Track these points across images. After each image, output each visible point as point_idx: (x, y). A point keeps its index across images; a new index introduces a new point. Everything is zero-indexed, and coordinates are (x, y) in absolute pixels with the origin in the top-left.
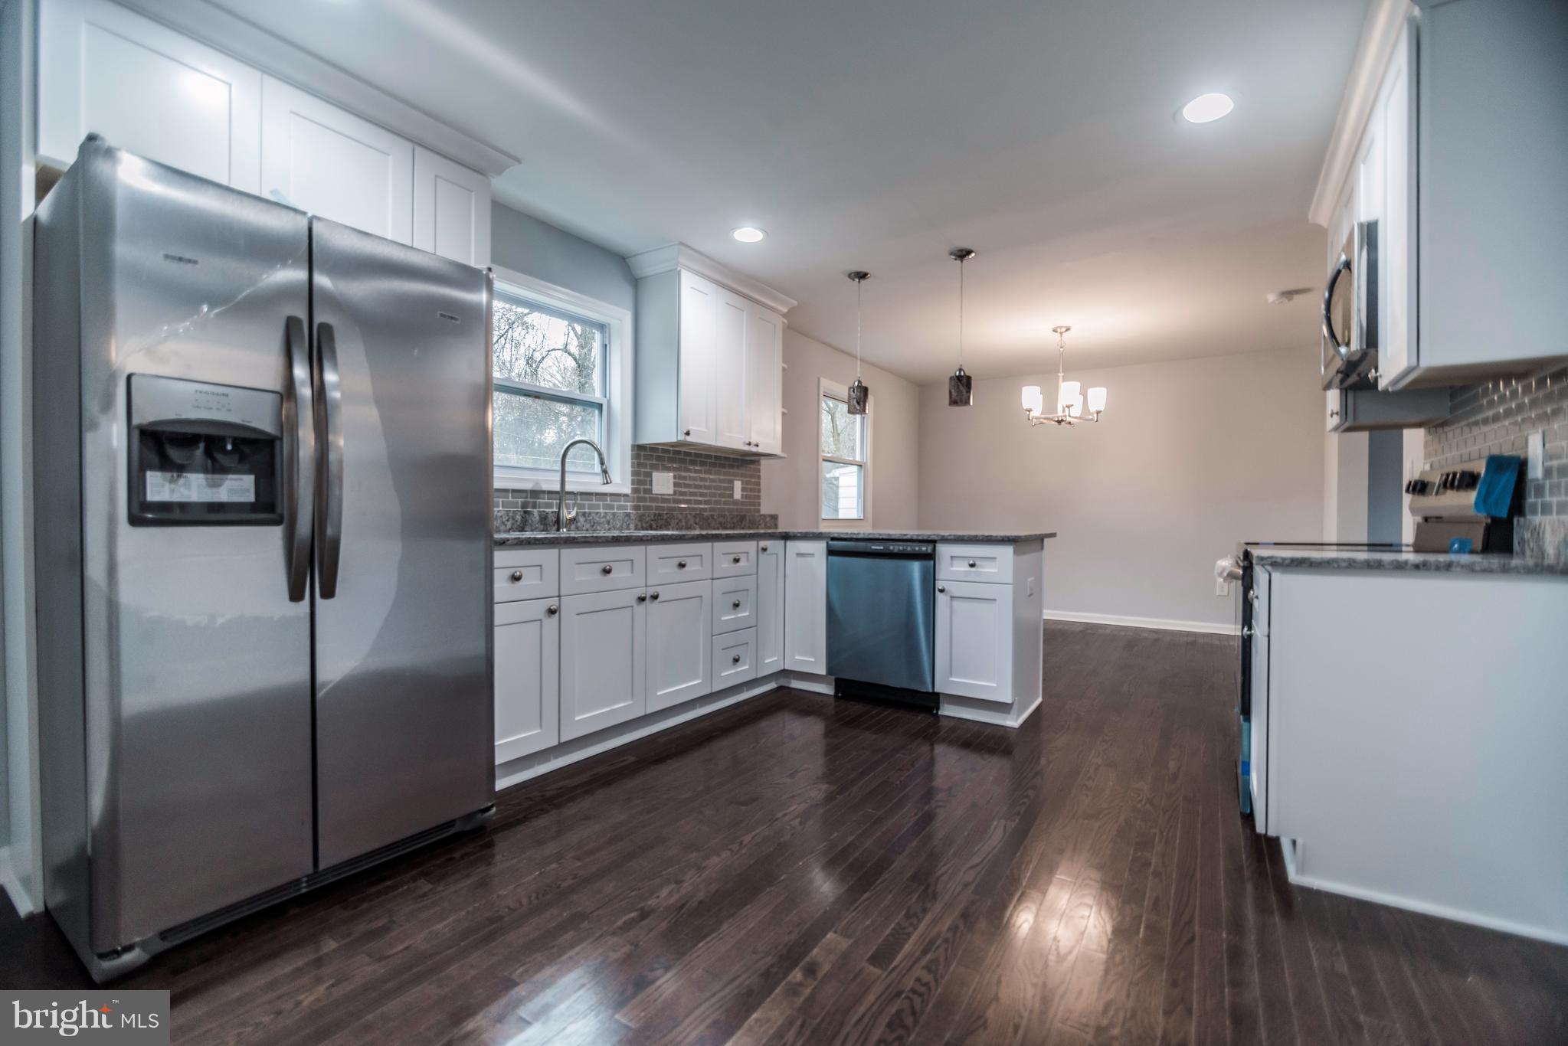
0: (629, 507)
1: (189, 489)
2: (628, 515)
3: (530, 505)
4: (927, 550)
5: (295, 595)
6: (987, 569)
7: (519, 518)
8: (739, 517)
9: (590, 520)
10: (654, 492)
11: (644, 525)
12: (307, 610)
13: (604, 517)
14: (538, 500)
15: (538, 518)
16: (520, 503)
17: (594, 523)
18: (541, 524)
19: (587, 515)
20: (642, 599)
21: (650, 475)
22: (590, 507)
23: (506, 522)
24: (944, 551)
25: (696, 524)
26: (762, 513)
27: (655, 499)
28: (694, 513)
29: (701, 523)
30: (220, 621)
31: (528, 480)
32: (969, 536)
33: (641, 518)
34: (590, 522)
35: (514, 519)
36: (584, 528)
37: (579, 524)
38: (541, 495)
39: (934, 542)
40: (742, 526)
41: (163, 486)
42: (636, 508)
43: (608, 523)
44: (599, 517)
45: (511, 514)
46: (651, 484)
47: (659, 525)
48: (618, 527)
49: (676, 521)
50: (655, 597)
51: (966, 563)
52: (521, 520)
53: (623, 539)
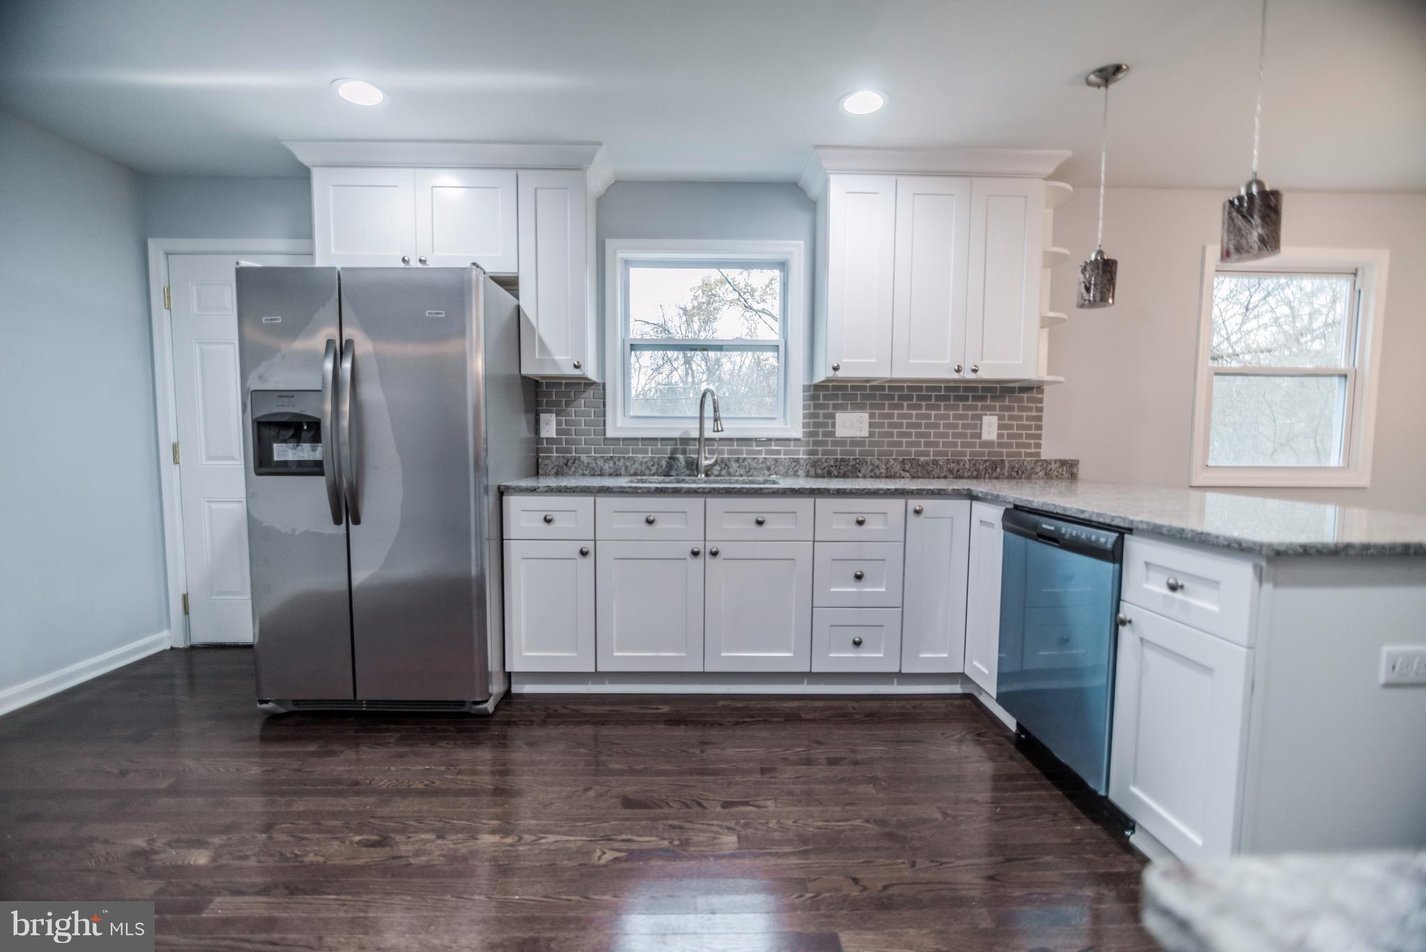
0: (801, 452)
1: (303, 453)
2: (797, 461)
3: (680, 451)
4: (1106, 542)
5: (337, 521)
6: (1201, 602)
7: (664, 463)
8: (988, 464)
9: (745, 466)
10: (837, 435)
11: (819, 472)
12: (344, 532)
13: (762, 462)
14: (688, 447)
15: (684, 463)
16: (669, 450)
17: (750, 469)
18: (687, 469)
19: (741, 461)
20: (695, 554)
21: (833, 416)
22: (749, 452)
23: (651, 468)
24: (1137, 548)
25: (904, 470)
26: (1043, 458)
27: (842, 442)
28: (900, 458)
29: (912, 470)
30: (297, 532)
31: (675, 429)
32: (1170, 529)
33: (814, 464)
34: (745, 468)
35: (658, 465)
36: (737, 474)
37: (731, 470)
38: (691, 442)
39: (1122, 531)
40: (995, 474)
41: (287, 451)
42: (810, 453)
43: (769, 469)
44: (757, 463)
45: (656, 460)
46: (834, 425)
47: (842, 471)
48: (781, 473)
49: (870, 468)
50: (714, 554)
51: (1163, 579)
52: (666, 466)
53: (670, 490)
